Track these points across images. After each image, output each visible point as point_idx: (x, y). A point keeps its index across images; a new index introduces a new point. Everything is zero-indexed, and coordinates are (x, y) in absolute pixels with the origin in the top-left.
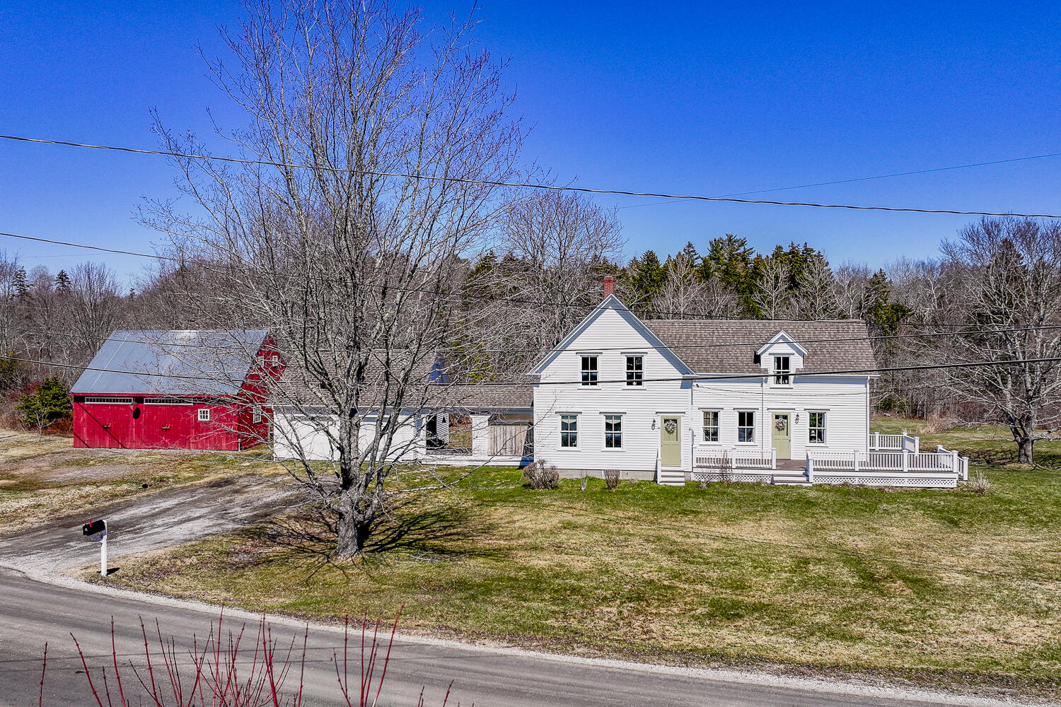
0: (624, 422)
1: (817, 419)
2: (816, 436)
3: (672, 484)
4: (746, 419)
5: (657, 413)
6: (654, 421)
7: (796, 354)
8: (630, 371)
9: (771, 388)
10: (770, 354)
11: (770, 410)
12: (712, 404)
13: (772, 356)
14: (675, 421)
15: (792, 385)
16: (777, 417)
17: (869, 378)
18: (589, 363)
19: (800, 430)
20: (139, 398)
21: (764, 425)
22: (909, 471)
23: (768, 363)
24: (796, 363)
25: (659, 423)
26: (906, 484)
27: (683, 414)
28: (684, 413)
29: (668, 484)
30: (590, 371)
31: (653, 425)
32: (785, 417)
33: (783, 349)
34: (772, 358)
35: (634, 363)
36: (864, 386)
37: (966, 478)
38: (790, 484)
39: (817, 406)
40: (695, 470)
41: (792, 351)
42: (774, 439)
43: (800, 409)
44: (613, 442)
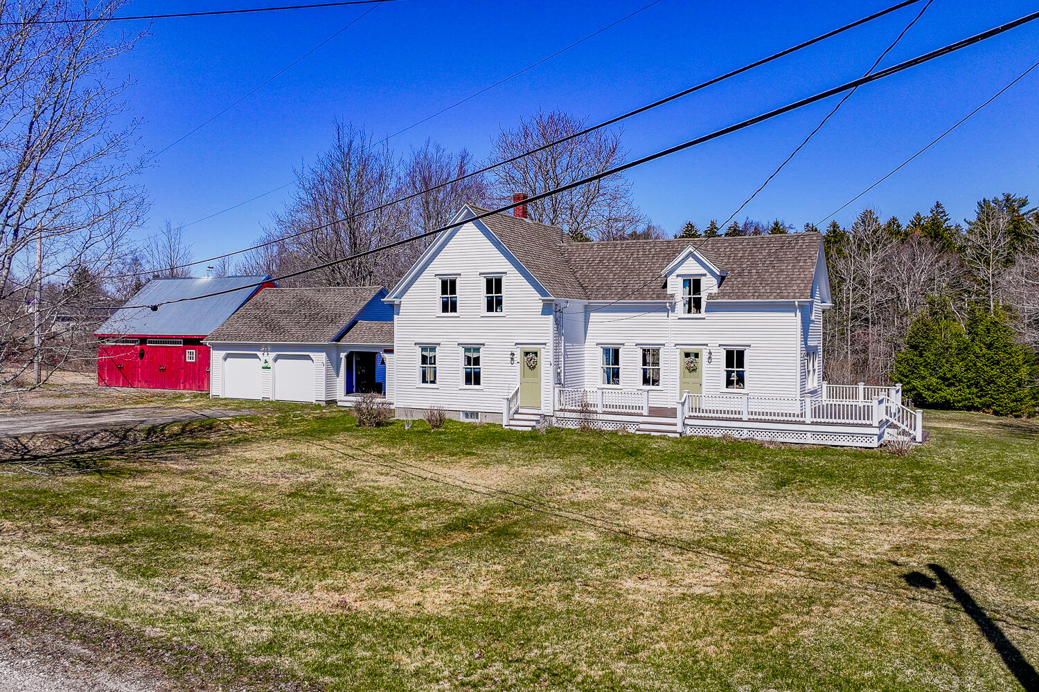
0: (482, 354)
1: (735, 358)
2: (735, 379)
3: (520, 429)
4: (650, 356)
5: (516, 344)
6: (513, 354)
7: (709, 275)
8: (490, 295)
9: (679, 319)
10: (678, 276)
11: (678, 347)
12: (611, 339)
13: (680, 278)
14: (536, 353)
15: (703, 314)
16: (687, 355)
17: (796, 303)
18: (449, 286)
19: (714, 370)
20: (143, 340)
21: (670, 365)
22: (813, 423)
23: (676, 288)
24: (709, 286)
25: (518, 356)
26: (809, 440)
27: (544, 346)
28: (545, 344)
29: (514, 428)
30: (449, 296)
31: (512, 359)
32: (697, 355)
33: (692, 268)
34: (680, 280)
35: (494, 285)
36: (793, 314)
37: (919, 439)
38: (653, 434)
39: (735, 341)
40: (558, 414)
41: (704, 271)
42: (682, 383)
43: (714, 343)
44: (473, 378)
